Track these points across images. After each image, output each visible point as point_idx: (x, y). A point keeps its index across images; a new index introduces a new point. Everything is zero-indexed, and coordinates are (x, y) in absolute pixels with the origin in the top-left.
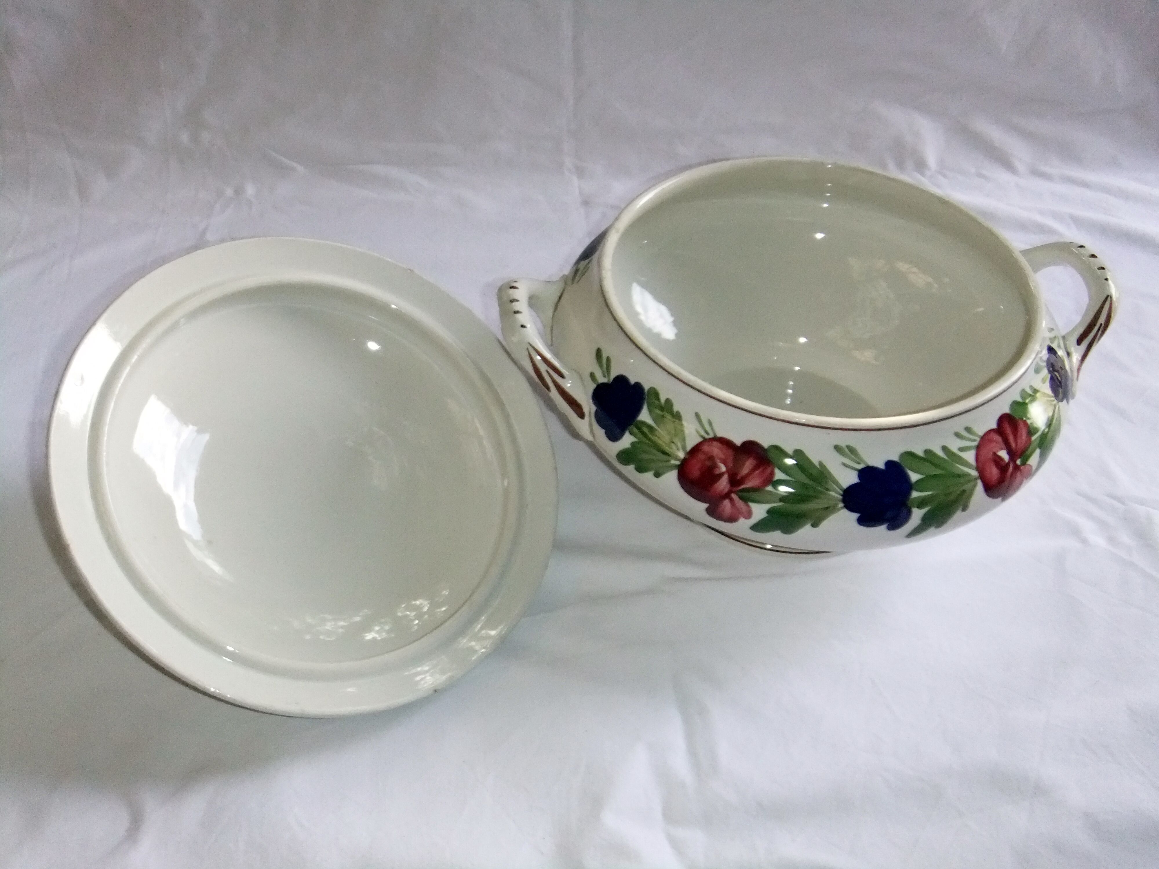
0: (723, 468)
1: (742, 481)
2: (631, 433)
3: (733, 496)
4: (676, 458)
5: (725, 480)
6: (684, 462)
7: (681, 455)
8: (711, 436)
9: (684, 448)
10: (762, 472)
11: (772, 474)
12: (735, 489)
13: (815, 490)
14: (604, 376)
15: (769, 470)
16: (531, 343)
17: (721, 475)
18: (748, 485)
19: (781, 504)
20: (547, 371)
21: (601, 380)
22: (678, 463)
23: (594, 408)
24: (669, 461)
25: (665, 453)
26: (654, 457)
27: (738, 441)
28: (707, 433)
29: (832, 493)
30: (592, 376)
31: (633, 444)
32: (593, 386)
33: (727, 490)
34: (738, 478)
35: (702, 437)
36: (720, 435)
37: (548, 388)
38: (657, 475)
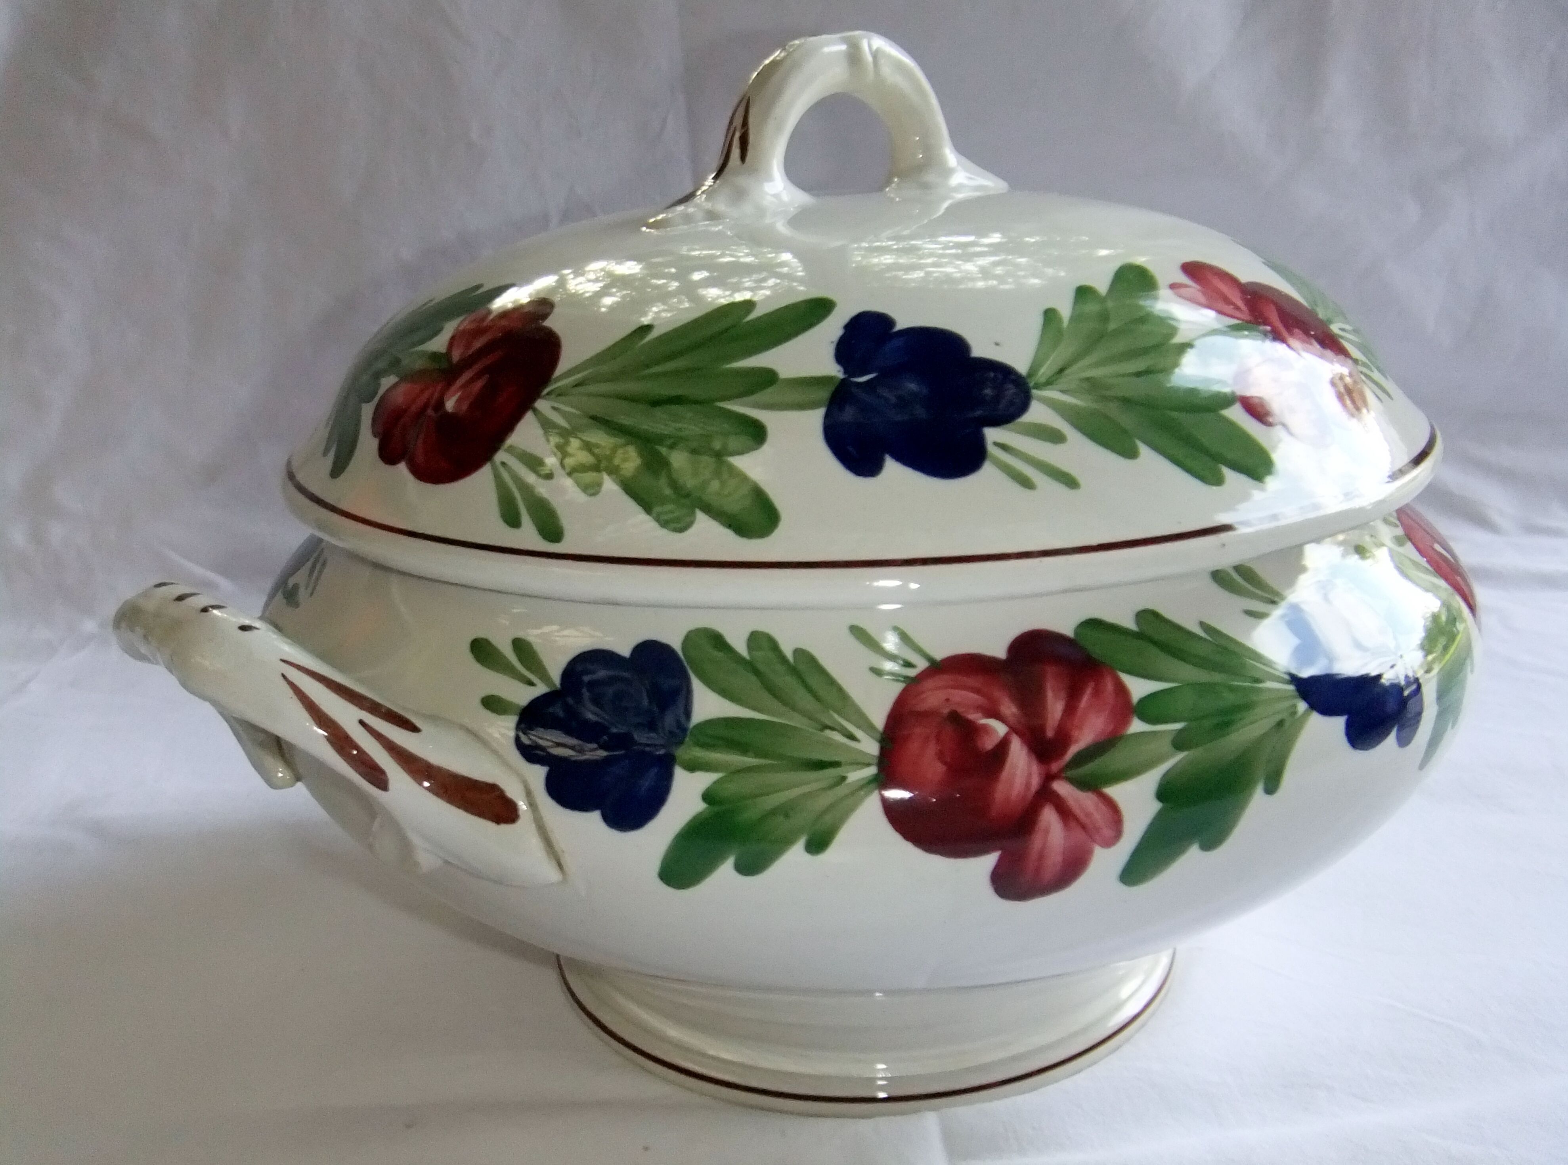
0: (1000, 729)
1: (1063, 739)
2: (692, 767)
3: (1061, 788)
4: (860, 761)
5: (1018, 754)
6: (887, 759)
7: (870, 746)
8: (922, 665)
9: (868, 727)
10: (1097, 693)
11: (1122, 691)
12: (1055, 767)
13: (1232, 689)
14: (530, 684)
15: (1109, 686)
16: (285, 658)
17: (1003, 745)
18: (1083, 739)
19: (1180, 756)
20: (361, 722)
21: (524, 695)
22: (872, 770)
23: (537, 775)
24: (844, 778)
25: (821, 765)
26: (792, 794)
27: (998, 650)
28: (908, 664)
29: (1269, 684)
30: (492, 703)
31: (708, 797)
33: (1036, 782)
34: (1050, 733)
35: (896, 677)
36: (940, 654)
37: (378, 778)
38: (819, 844)
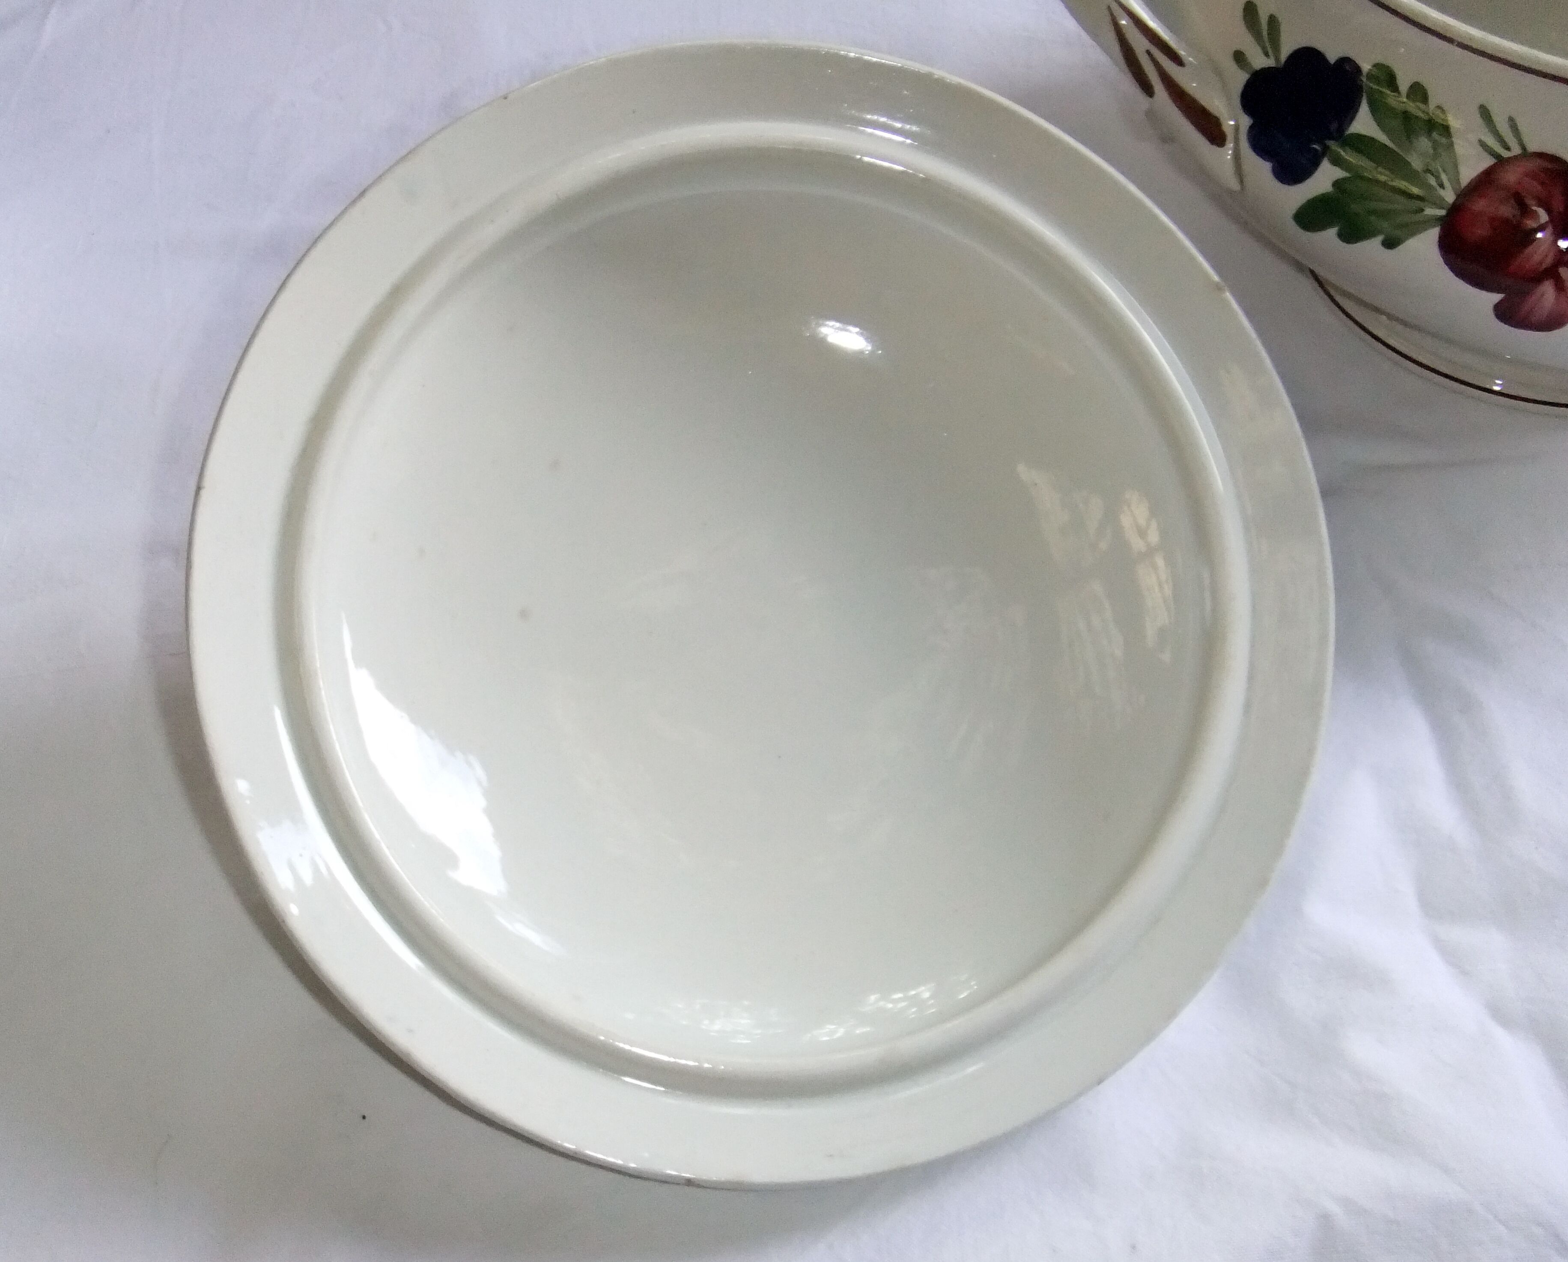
0: (1542, 217)
2: (1335, 161)
4: (1438, 203)
5: (1545, 240)
6: (1455, 210)
7: (1449, 196)
8: (1516, 151)
9: (1455, 180)
14: (1267, 54)
17: (1537, 231)
20: (1148, 52)
21: (1260, 61)
22: (1443, 212)
23: (1246, 122)
24: (1423, 210)
25: (1411, 195)
26: (1390, 207)
28: (1507, 147)
30: (1239, 57)
31: (1337, 184)
32: (1240, 78)
33: (1548, 263)
35: (1495, 155)
36: (1533, 148)
37: (1149, 90)
38: (1390, 244)
